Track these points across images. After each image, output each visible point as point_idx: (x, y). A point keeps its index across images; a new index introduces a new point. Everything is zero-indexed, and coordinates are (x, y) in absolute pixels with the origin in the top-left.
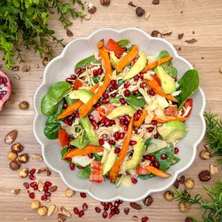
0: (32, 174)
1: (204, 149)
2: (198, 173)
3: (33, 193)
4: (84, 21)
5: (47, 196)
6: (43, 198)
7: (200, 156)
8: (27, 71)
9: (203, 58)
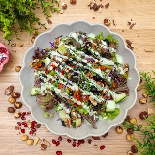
0: (23, 116)
1: (142, 97)
2: (139, 114)
3: (23, 130)
4: (59, 14)
5: (33, 131)
6: (30, 133)
7: (140, 102)
8: (21, 46)
9: (138, 36)
